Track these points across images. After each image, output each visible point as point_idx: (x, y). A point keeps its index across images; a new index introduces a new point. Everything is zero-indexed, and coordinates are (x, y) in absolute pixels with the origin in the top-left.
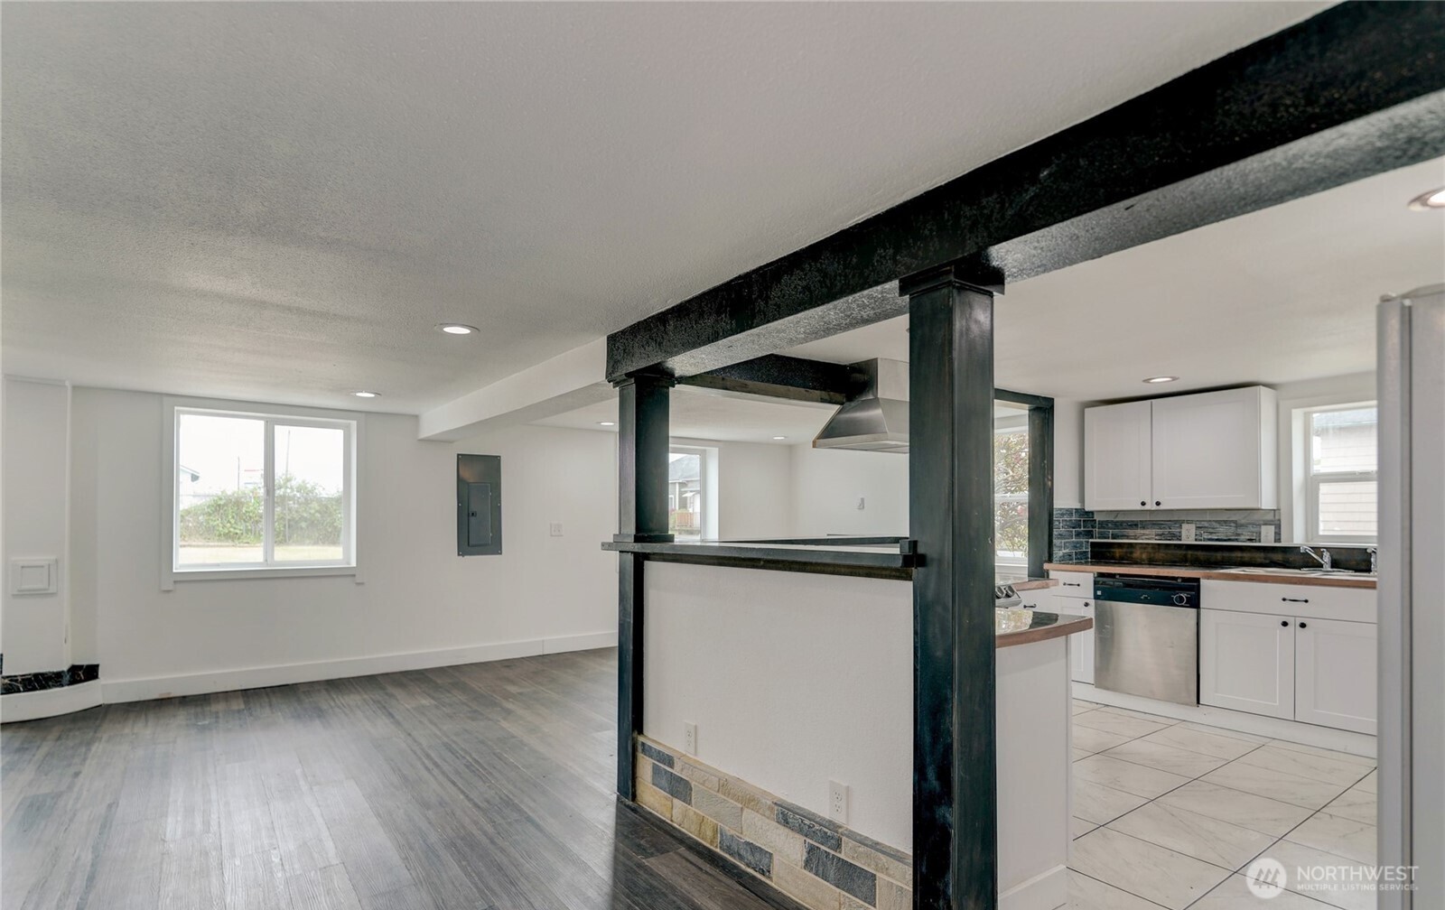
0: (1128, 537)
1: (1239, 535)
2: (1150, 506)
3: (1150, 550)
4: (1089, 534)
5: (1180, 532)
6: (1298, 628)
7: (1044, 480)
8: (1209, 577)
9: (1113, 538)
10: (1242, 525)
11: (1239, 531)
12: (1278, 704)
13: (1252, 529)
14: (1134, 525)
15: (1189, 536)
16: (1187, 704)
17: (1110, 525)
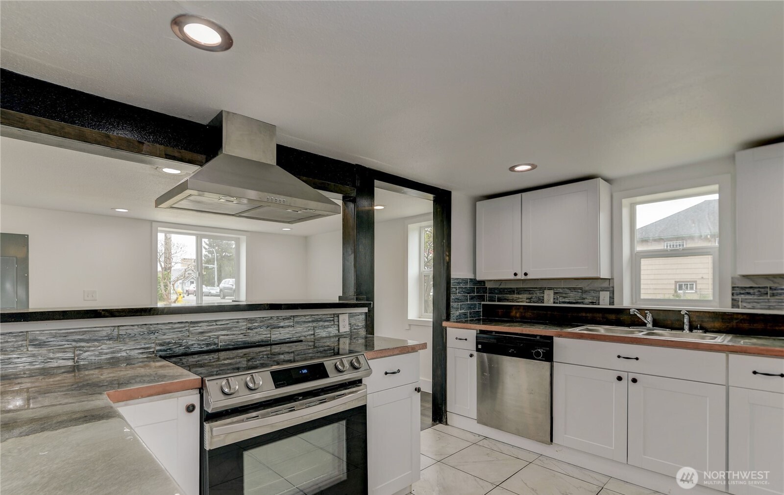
0: (508, 300)
1: (584, 299)
2: (521, 276)
3: (521, 310)
4: (482, 298)
5: (543, 297)
6: (630, 382)
7: (443, 255)
8: (560, 336)
9: (498, 301)
10: (586, 292)
11: (584, 296)
12: (613, 448)
13: (594, 295)
14: (512, 291)
15: (549, 300)
16: (543, 442)
17: (496, 291)
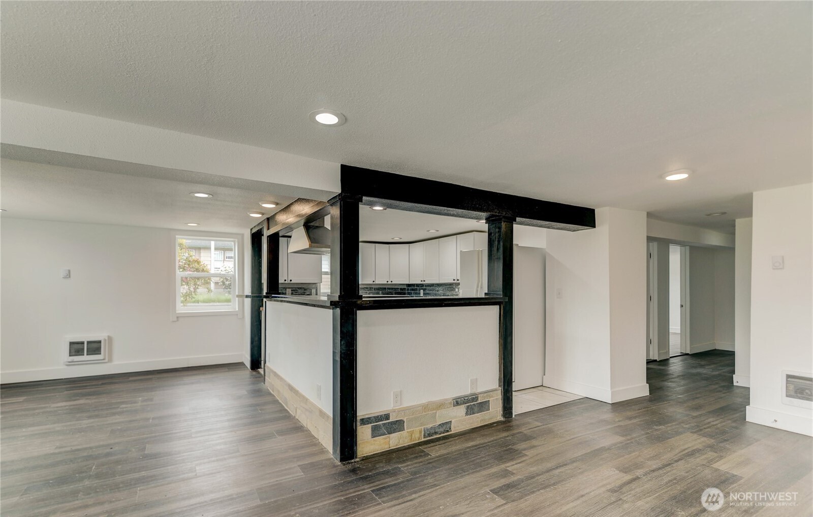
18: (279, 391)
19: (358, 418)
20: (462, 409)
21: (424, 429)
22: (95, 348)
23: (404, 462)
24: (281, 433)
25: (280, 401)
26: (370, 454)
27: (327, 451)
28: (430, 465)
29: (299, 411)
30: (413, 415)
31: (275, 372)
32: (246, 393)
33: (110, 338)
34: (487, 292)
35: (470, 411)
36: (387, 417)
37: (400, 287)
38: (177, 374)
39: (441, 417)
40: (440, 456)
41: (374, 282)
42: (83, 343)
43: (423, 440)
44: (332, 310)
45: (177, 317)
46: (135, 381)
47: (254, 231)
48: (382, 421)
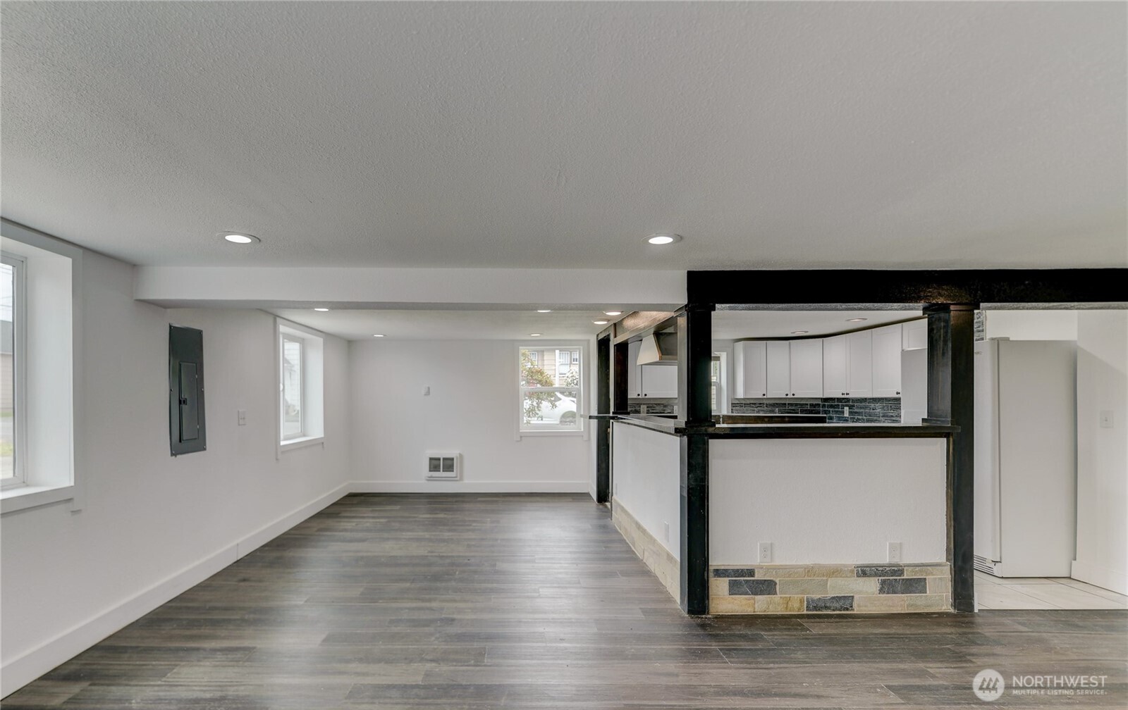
18: (626, 530)
19: (711, 568)
20: (872, 585)
21: (807, 599)
22: (448, 464)
23: (770, 630)
24: (625, 574)
25: (627, 541)
26: (727, 614)
27: (675, 602)
28: (807, 642)
29: (646, 553)
30: (789, 577)
31: (623, 507)
32: (590, 527)
33: (461, 456)
34: (926, 417)
35: (887, 587)
36: (751, 572)
37: (809, 403)
38: (522, 499)
39: (837, 587)
40: (824, 635)
41: (764, 395)
42: (439, 459)
43: (805, 612)
44: (679, 438)
45: (521, 437)
46: (483, 502)
47: (601, 337)
48: (742, 576)
